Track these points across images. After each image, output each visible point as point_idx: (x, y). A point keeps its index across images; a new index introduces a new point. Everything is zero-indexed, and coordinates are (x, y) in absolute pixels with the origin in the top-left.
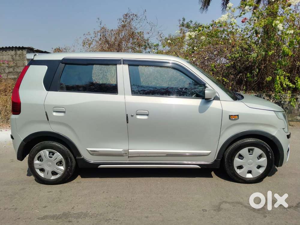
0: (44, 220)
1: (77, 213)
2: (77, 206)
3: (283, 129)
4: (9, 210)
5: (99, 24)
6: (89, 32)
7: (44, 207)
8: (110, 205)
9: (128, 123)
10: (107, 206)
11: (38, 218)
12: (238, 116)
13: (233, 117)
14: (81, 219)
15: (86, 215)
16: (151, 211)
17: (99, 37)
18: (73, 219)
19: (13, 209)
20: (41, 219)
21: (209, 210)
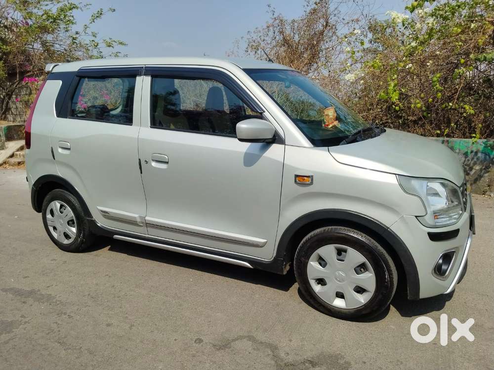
3: (416, 217)
9: (141, 173)
12: (311, 177)
13: (302, 180)
21: (206, 343)
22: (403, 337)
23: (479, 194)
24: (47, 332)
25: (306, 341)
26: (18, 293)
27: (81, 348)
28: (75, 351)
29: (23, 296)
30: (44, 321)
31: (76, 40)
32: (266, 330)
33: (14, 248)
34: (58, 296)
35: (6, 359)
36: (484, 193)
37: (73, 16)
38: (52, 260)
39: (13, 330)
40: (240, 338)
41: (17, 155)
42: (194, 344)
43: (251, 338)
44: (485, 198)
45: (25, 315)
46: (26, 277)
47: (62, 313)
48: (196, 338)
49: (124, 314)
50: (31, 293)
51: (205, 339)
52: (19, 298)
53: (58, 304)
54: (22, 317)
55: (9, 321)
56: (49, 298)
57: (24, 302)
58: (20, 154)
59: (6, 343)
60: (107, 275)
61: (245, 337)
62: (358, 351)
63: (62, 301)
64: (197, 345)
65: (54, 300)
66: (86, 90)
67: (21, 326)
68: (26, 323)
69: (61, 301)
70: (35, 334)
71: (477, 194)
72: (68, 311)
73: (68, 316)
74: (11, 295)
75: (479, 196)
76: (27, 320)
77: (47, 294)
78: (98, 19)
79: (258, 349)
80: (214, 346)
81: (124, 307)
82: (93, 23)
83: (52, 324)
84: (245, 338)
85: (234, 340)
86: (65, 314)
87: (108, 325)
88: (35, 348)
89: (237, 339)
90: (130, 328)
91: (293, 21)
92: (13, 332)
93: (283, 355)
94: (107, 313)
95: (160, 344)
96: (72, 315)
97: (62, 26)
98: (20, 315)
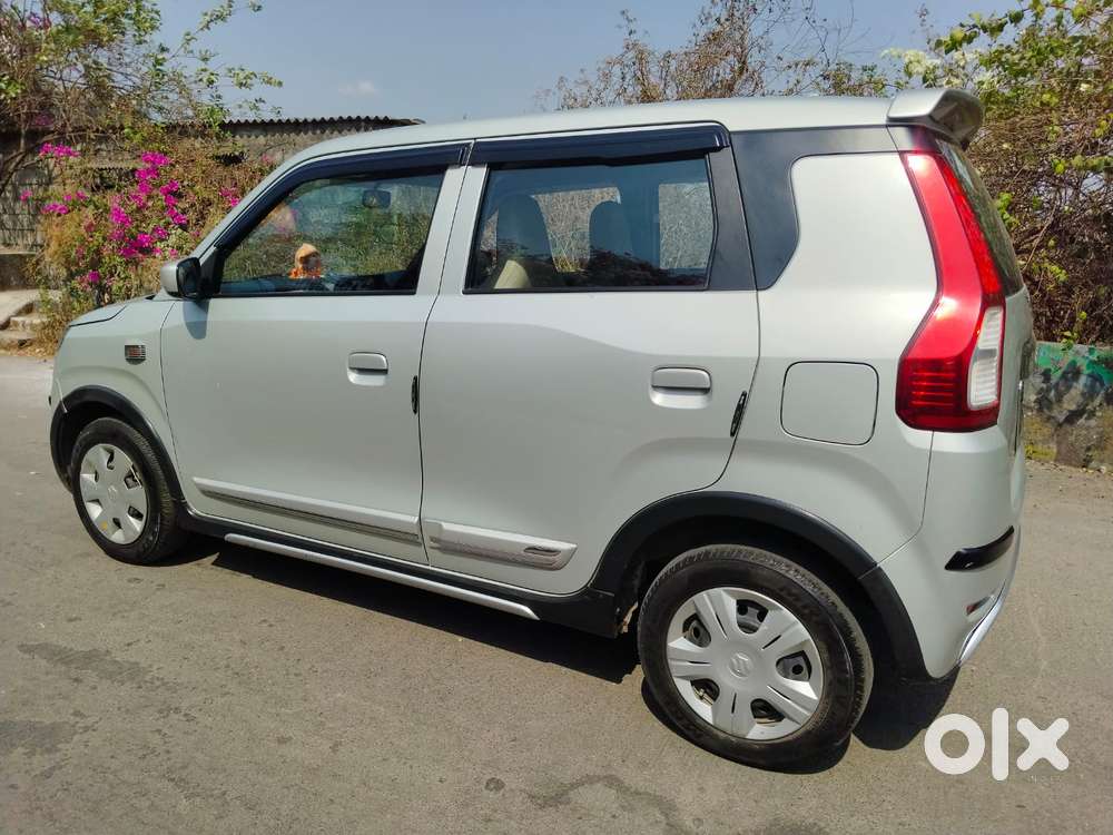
7: (70, 619)
21: (512, 790)
22: (950, 787)
23: (1075, 466)
24: (140, 754)
25: (737, 791)
26: (60, 656)
27: (224, 793)
28: (211, 800)
29: (73, 666)
30: (129, 726)
31: (161, 64)
32: (643, 765)
33: (36, 547)
34: (155, 667)
35: (51, 816)
36: (1085, 464)
37: (157, 13)
38: (130, 581)
39: (59, 746)
40: (590, 780)
41: (16, 324)
42: (486, 792)
43: (612, 781)
44: (1087, 476)
45: (82, 711)
46: (75, 619)
47: (169, 709)
48: (488, 777)
49: (315, 717)
50: (90, 658)
51: (511, 781)
52: (63, 668)
53: (158, 687)
54: (77, 714)
55: (48, 722)
56: (134, 672)
57: (76, 680)
58: (24, 322)
59: (47, 775)
60: (265, 621)
61: (599, 779)
62: (854, 818)
63: (166, 681)
64: (492, 795)
65: (148, 678)
66: (186, 183)
67: (76, 738)
68: (86, 729)
69: (162, 679)
70: (112, 757)
71: (1071, 465)
72: (184, 705)
73: (186, 715)
74: (44, 662)
75: (1073, 469)
76: (90, 721)
77: (128, 662)
78: (219, 22)
79: (632, 810)
80: (532, 797)
81: (312, 698)
82: (206, 30)
83: (149, 734)
84: (598, 781)
85: (573, 786)
86: (177, 710)
87: (282, 741)
88: (115, 791)
89: (580, 783)
90: (334, 748)
91: (668, 56)
92: (59, 750)
93: (689, 823)
94: (274, 711)
95: (407, 790)
96: (193, 713)
97: (131, 31)
98: (72, 711)
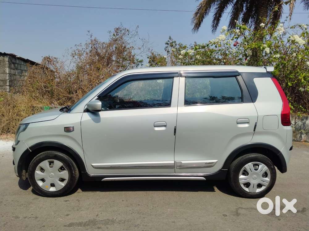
0: (71, 228)
1: (103, 220)
2: (101, 214)
4: (30, 219)
5: (90, 37)
6: (81, 44)
7: (66, 215)
8: (134, 212)
10: (132, 214)
11: (65, 226)
14: (110, 225)
15: (113, 222)
16: (176, 217)
17: (90, 49)
18: (101, 225)
19: (33, 217)
20: (67, 227)
